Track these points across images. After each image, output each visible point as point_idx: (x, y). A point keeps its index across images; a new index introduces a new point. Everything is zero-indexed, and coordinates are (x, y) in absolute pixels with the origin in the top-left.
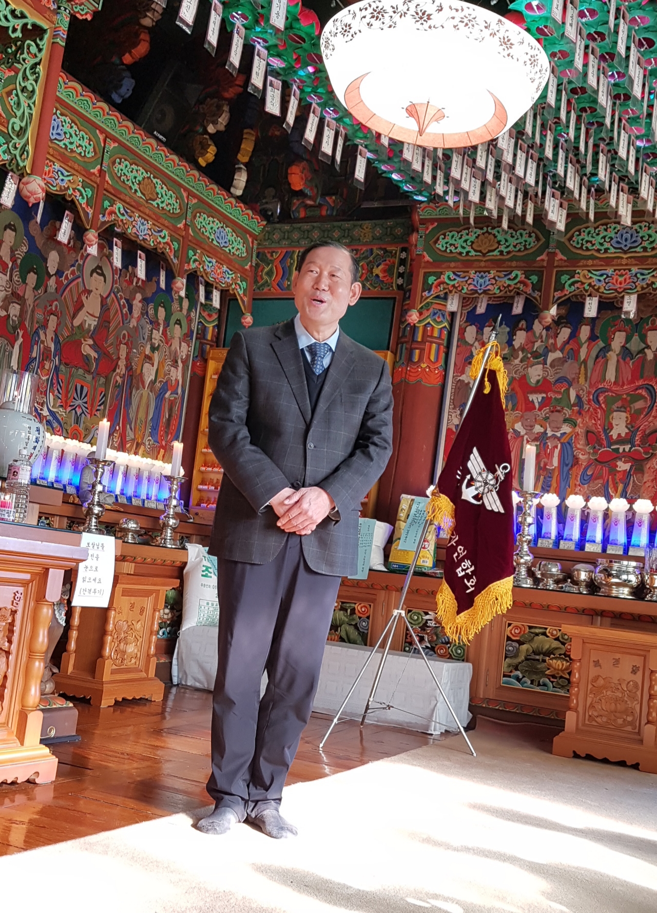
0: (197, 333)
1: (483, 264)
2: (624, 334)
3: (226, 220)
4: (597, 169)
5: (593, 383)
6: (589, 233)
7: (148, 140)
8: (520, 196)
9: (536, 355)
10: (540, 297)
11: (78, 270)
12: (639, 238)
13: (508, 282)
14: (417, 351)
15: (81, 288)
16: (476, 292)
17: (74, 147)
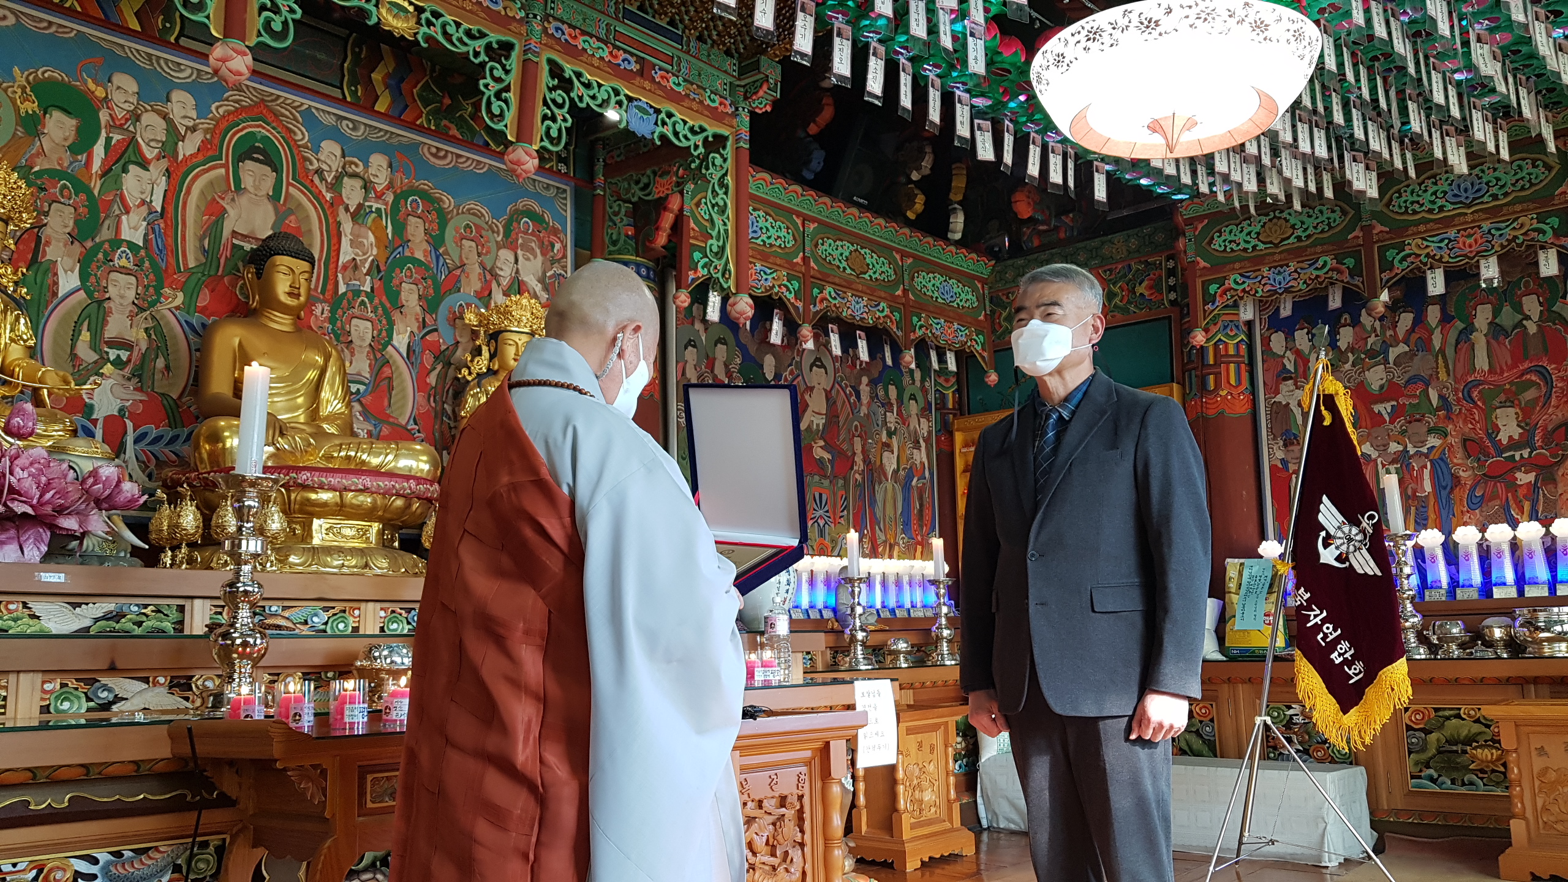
0: (936, 404)
1: (1277, 257)
2: (1488, 307)
3: (948, 272)
4: (1408, 115)
5: (1459, 377)
6: (1412, 192)
7: (849, 211)
8: (1310, 170)
10: (1363, 283)
11: (796, 368)
12: (1483, 186)
13: (1315, 273)
14: (1212, 377)
15: (803, 387)
16: (1275, 292)
17: (772, 241)
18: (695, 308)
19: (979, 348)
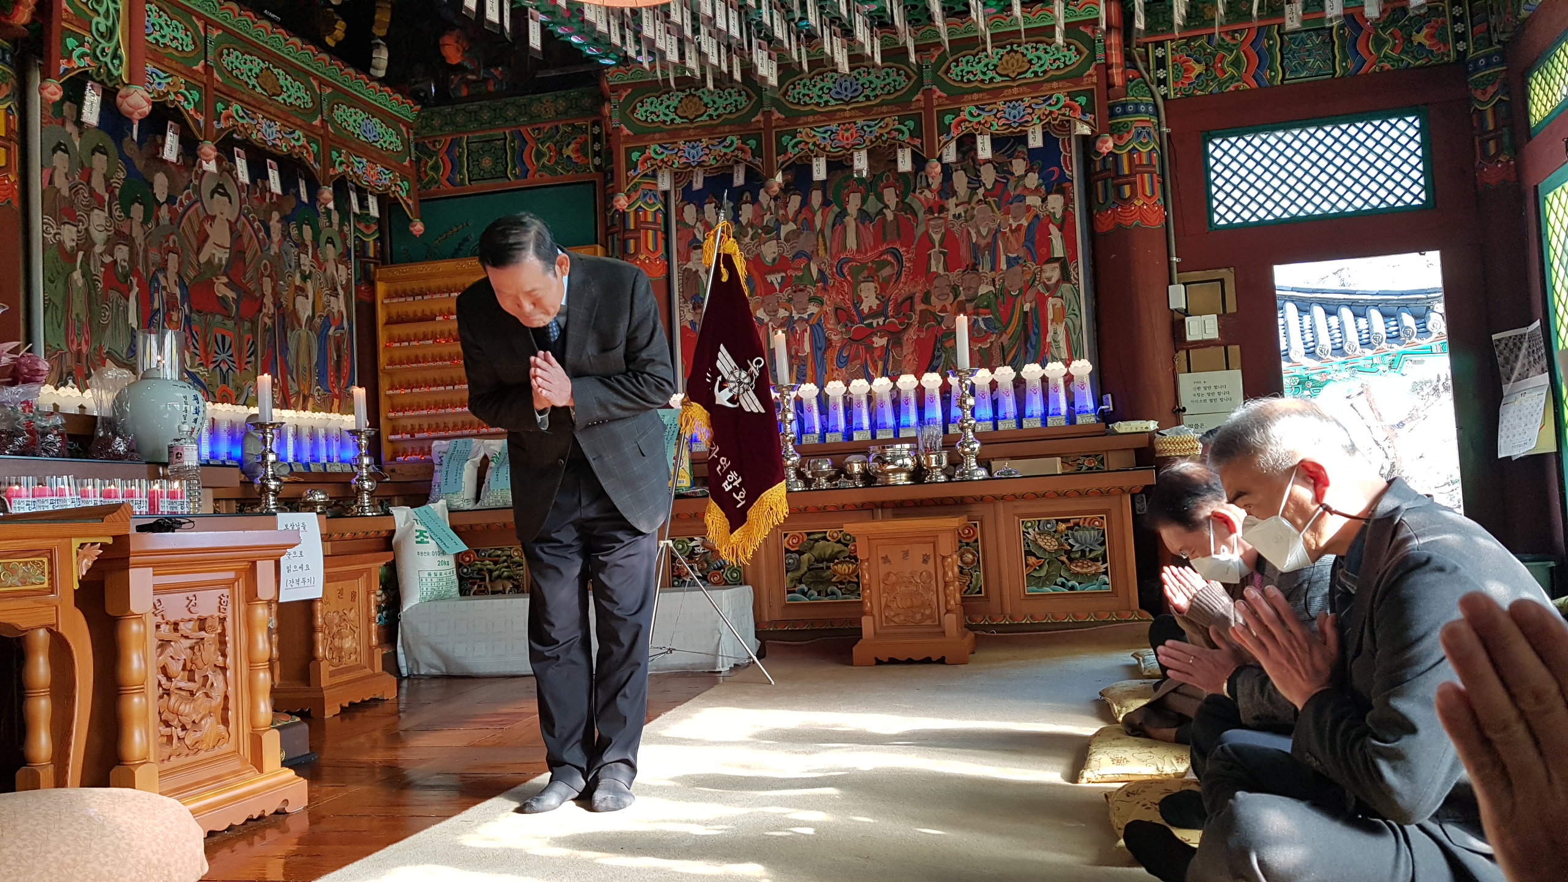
0: (355, 251)
1: (691, 132)
2: (859, 194)
3: (372, 110)
5: (834, 253)
6: (805, 85)
7: (260, 23)
8: (723, 50)
9: (767, 230)
10: (762, 163)
11: (194, 192)
12: (859, 87)
13: (724, 150)
14: (632, 242)
15: (202, 215)
16: (689, 165)
17: (167, 41)
18: (67, 104)
19: (404, 195)
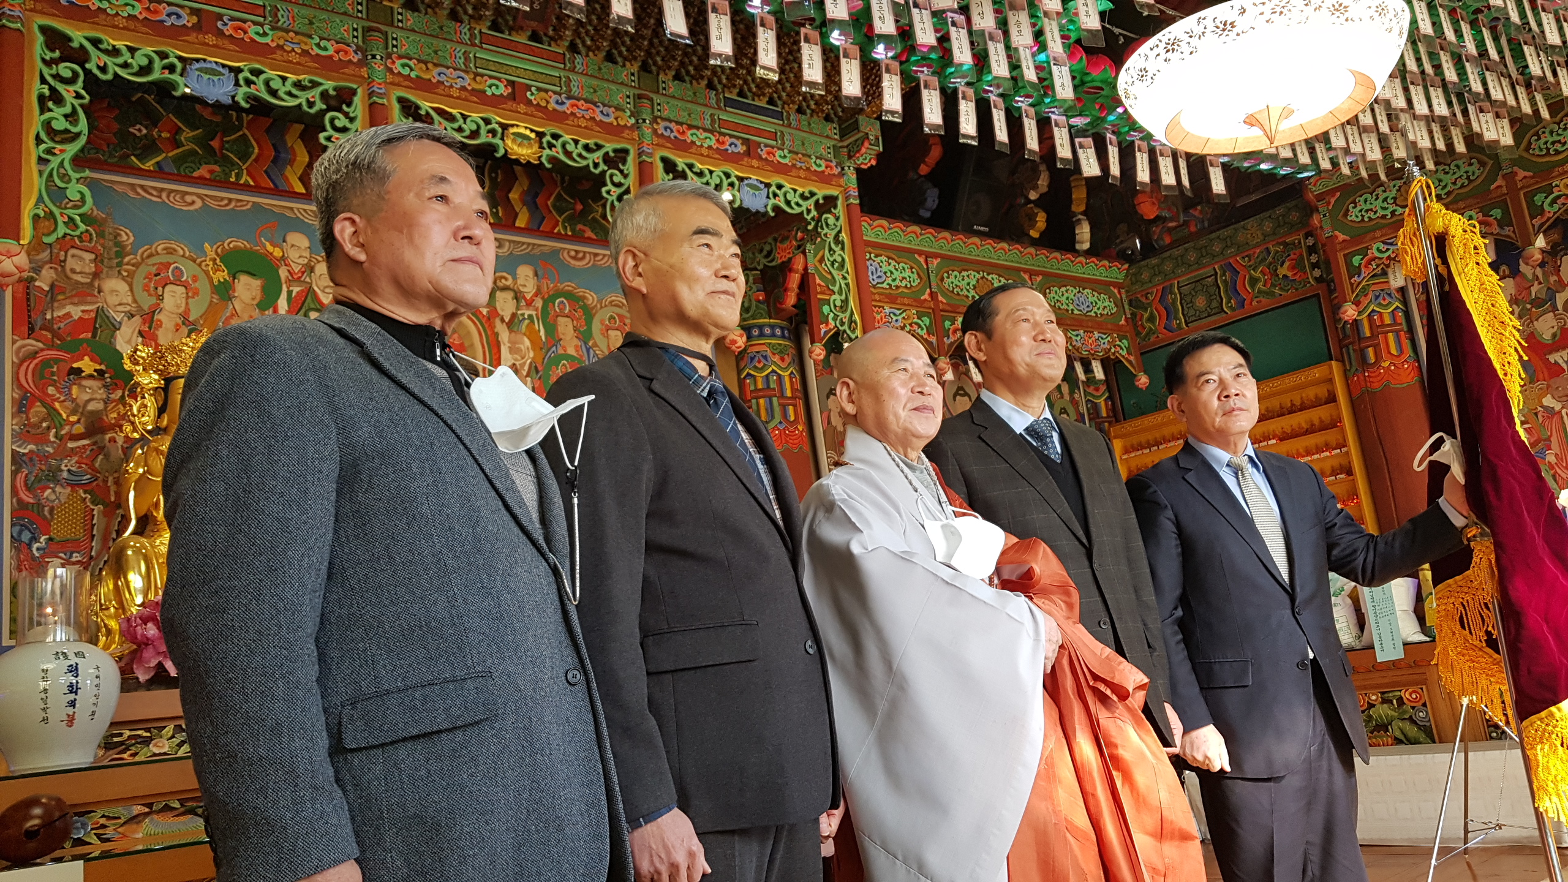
3: (1081, 283)
6: (1552, 132)
7: (971, 240)
9: (1540, 304)
10: (1514, 232)
14: (1370, 349)
17: (897, 282)
18: (832, 358)
19: (1124, 353)
